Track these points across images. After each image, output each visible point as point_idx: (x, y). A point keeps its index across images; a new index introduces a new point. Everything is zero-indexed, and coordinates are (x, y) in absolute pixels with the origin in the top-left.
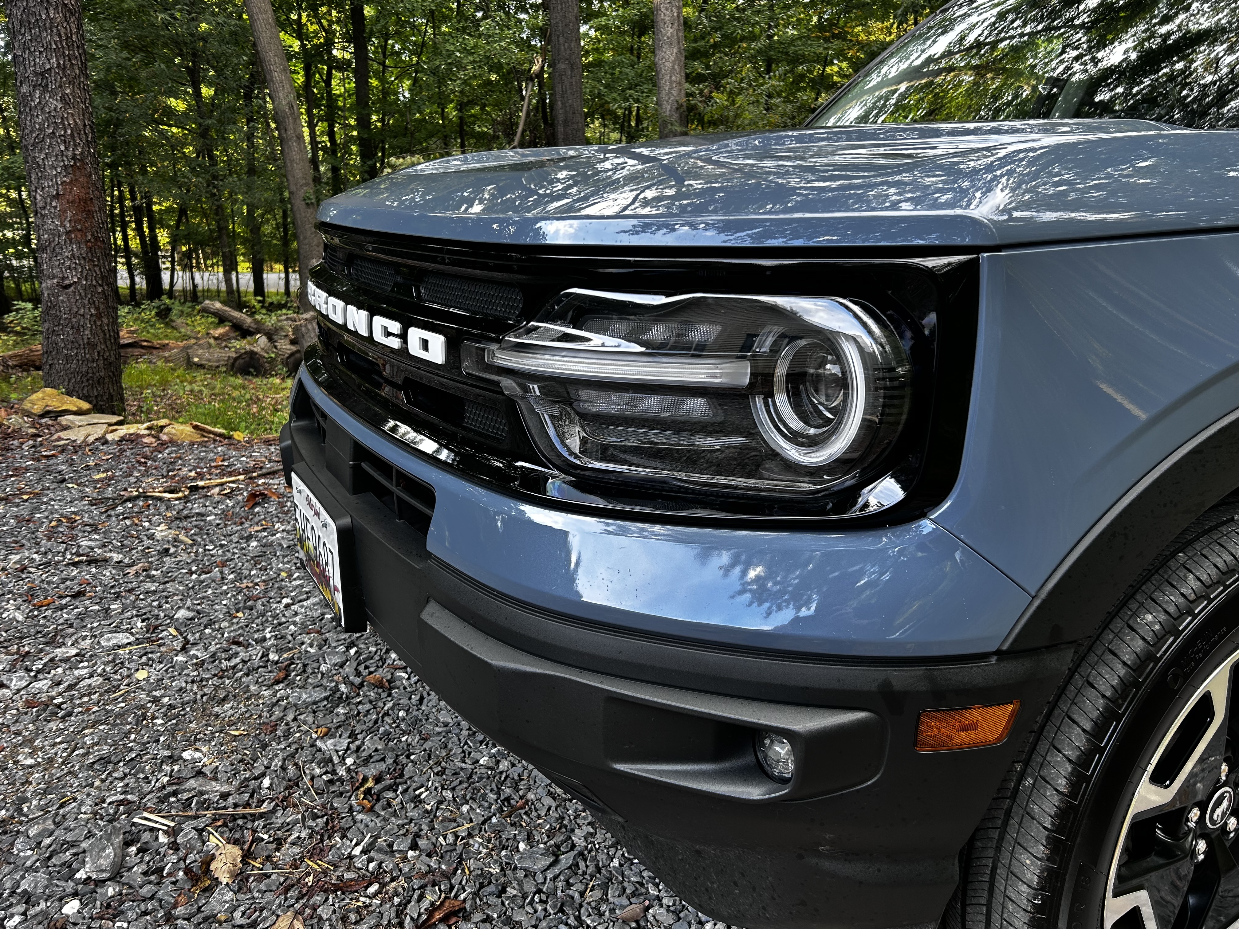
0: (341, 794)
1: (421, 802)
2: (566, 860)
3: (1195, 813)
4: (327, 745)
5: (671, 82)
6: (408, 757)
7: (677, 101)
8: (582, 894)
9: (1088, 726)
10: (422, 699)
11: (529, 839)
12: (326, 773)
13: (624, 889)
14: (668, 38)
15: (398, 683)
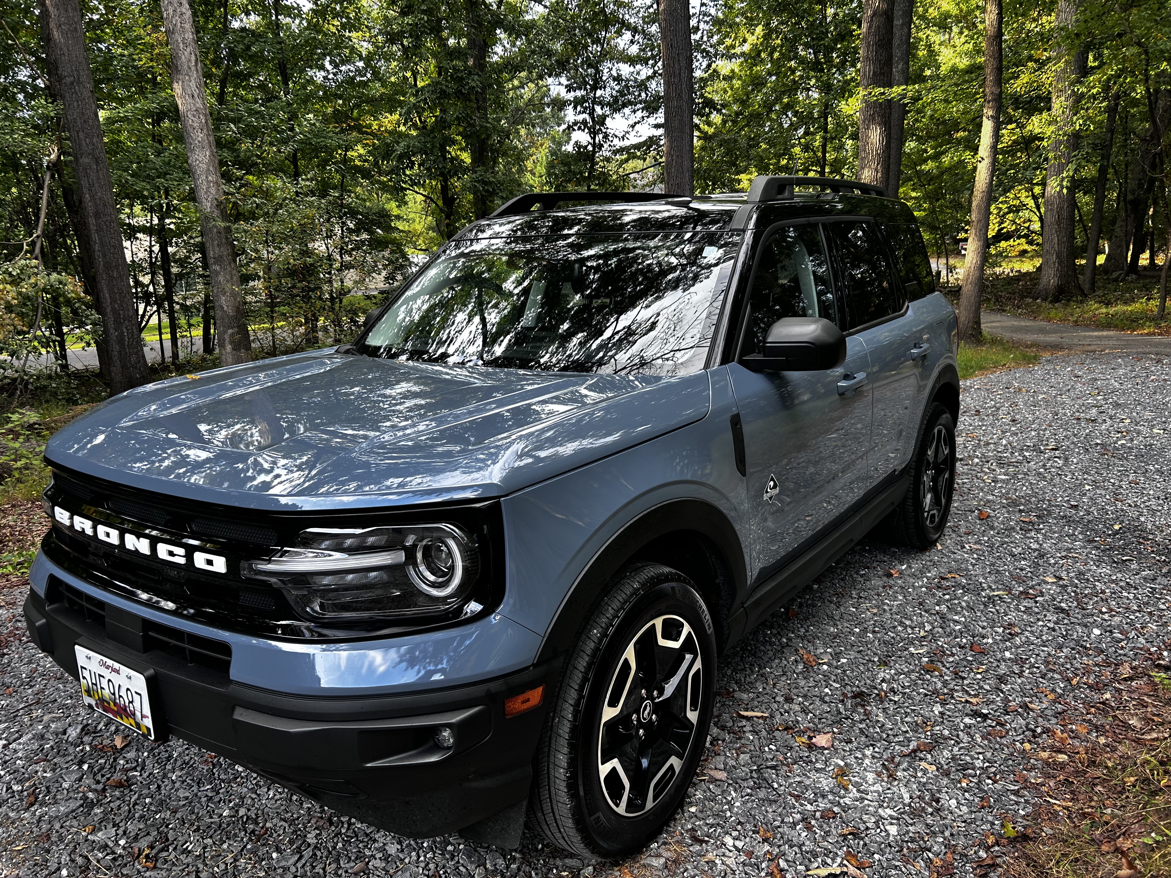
0: (126, 865)
1: (189, 852)
2: (307, 854)
3: (634, 717)
4: (100, 836)
6: (167, 826)
7: (216, 199)
8: (324, 869)
9: (577, 687)
10: (159, 787)
11: (278, 850)
12: (107, 854)
13: (350, 858)
14: (199, 142)
15: (134, 780)
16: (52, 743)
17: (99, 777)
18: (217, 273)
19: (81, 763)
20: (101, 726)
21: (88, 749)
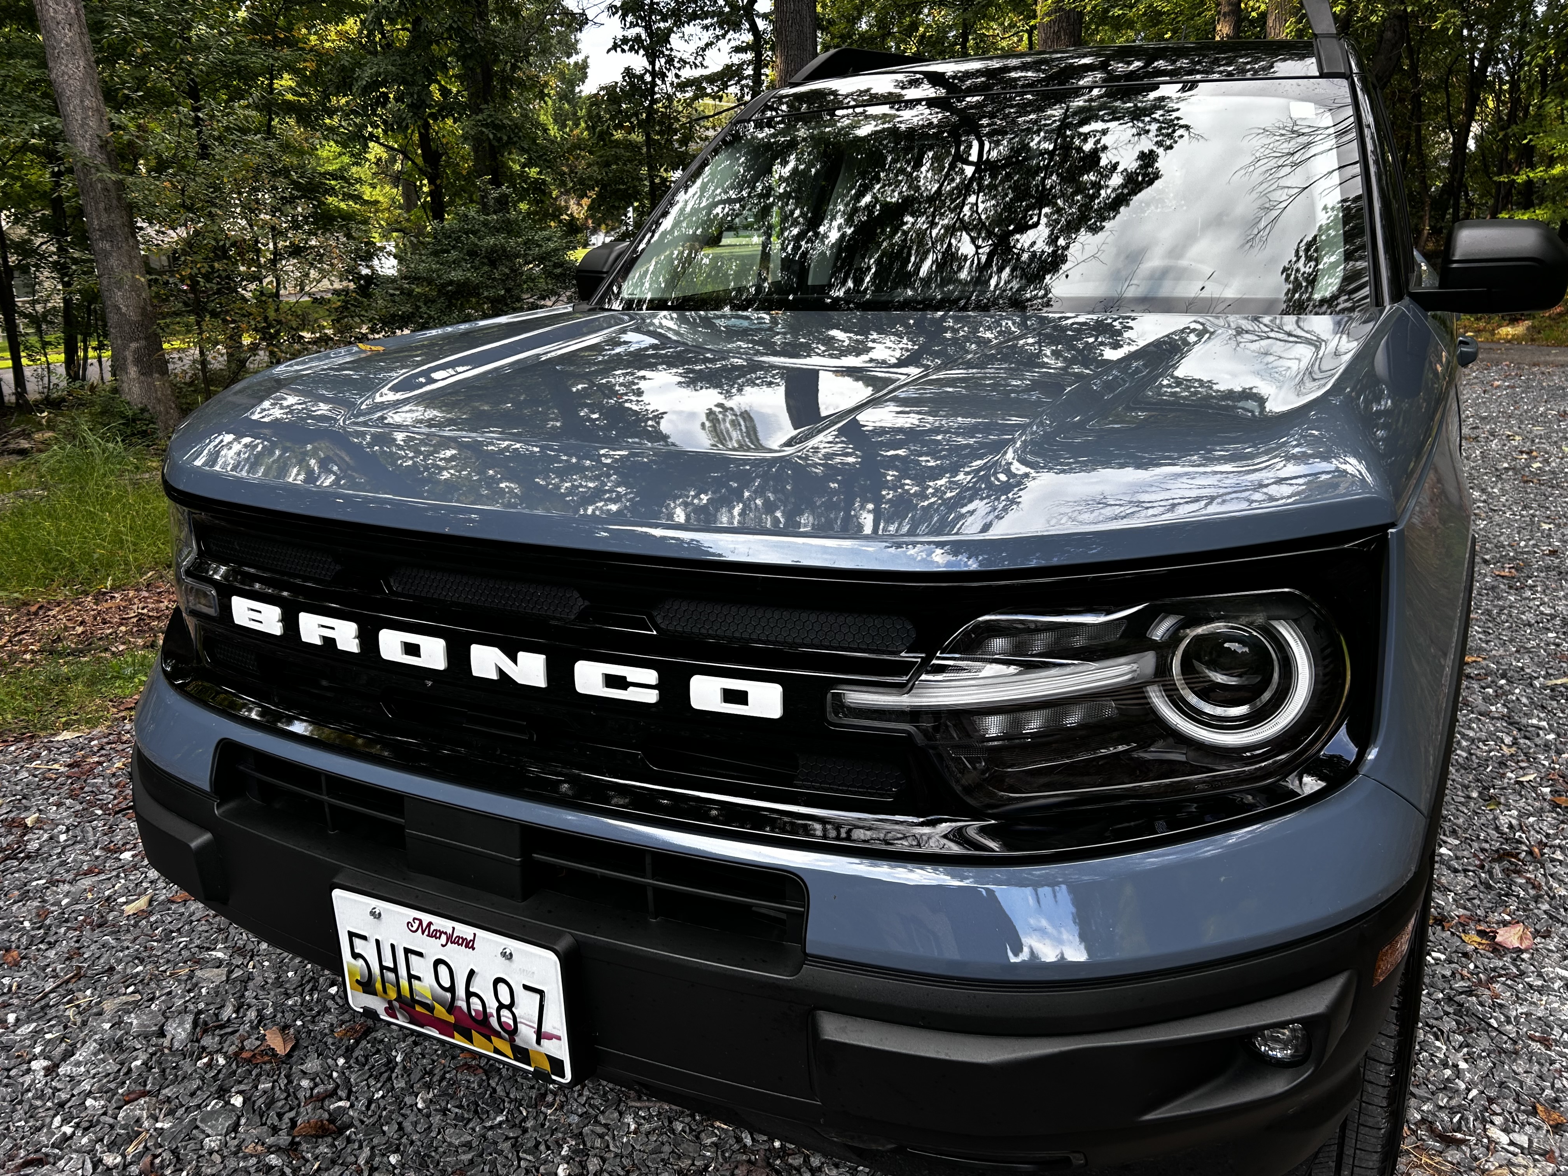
5: (85, 109)
7: (98, 136)
10: (401, 1127)
14: (67, 45)
15: (345, 1119)
16: (143, 1057)
17: (273, 1119)
18: (107, 255)
19: (222, 1093)
20: (228, 1013)
21: (222, 1061)
